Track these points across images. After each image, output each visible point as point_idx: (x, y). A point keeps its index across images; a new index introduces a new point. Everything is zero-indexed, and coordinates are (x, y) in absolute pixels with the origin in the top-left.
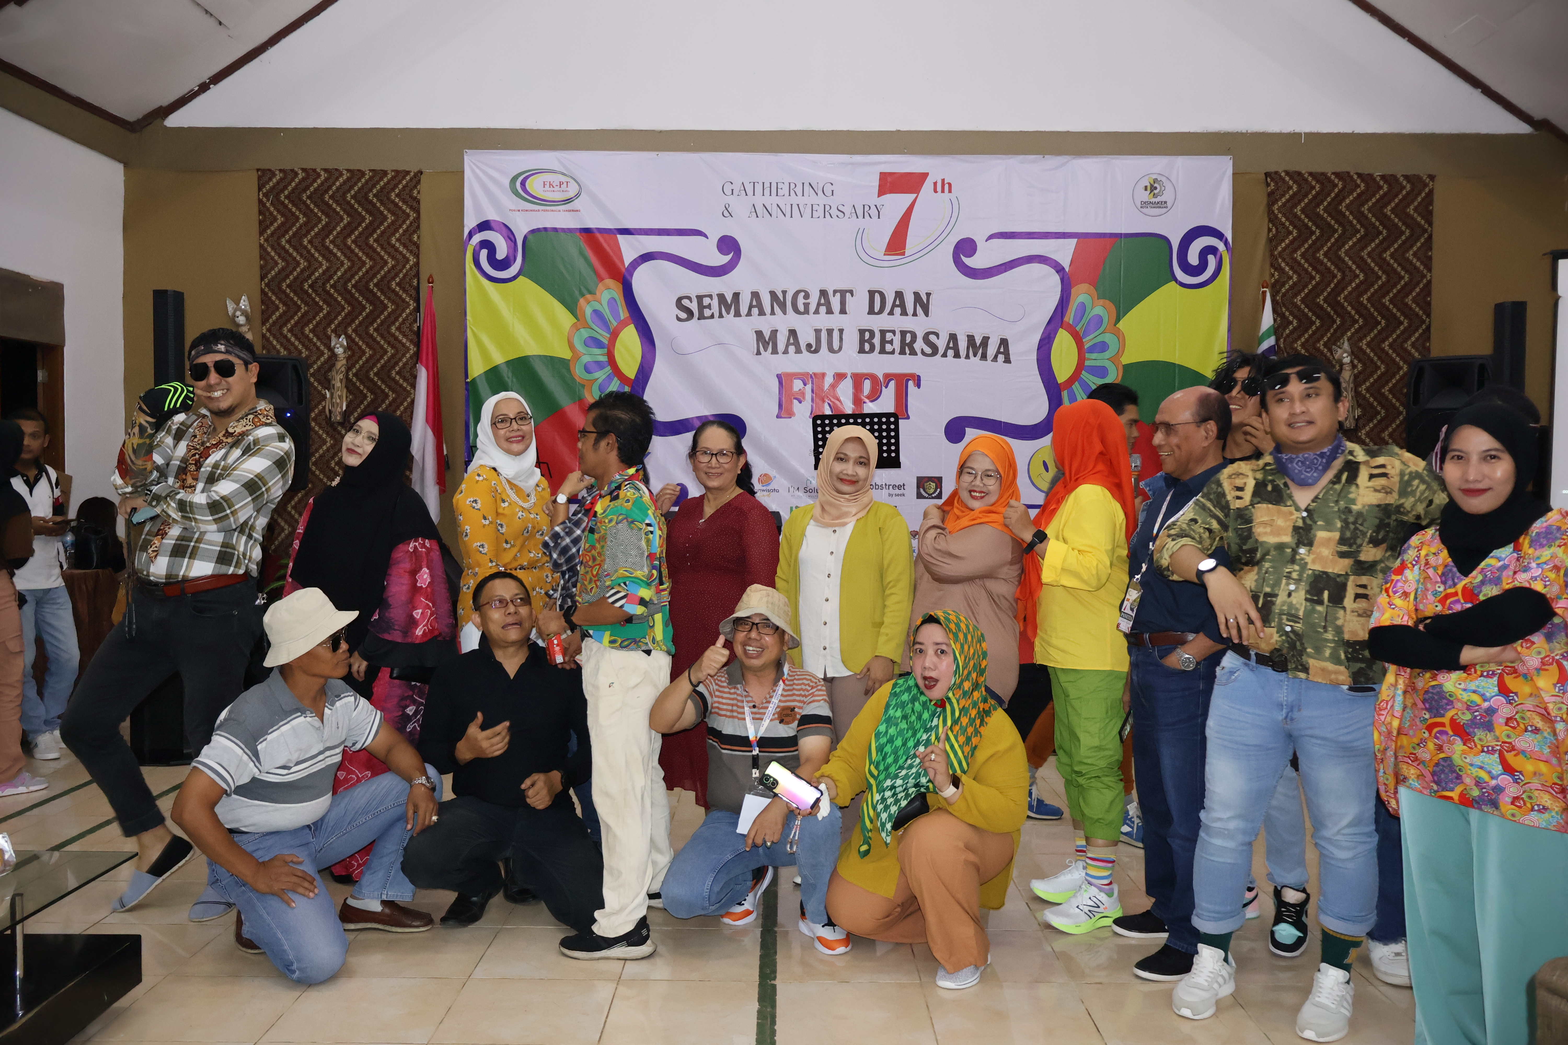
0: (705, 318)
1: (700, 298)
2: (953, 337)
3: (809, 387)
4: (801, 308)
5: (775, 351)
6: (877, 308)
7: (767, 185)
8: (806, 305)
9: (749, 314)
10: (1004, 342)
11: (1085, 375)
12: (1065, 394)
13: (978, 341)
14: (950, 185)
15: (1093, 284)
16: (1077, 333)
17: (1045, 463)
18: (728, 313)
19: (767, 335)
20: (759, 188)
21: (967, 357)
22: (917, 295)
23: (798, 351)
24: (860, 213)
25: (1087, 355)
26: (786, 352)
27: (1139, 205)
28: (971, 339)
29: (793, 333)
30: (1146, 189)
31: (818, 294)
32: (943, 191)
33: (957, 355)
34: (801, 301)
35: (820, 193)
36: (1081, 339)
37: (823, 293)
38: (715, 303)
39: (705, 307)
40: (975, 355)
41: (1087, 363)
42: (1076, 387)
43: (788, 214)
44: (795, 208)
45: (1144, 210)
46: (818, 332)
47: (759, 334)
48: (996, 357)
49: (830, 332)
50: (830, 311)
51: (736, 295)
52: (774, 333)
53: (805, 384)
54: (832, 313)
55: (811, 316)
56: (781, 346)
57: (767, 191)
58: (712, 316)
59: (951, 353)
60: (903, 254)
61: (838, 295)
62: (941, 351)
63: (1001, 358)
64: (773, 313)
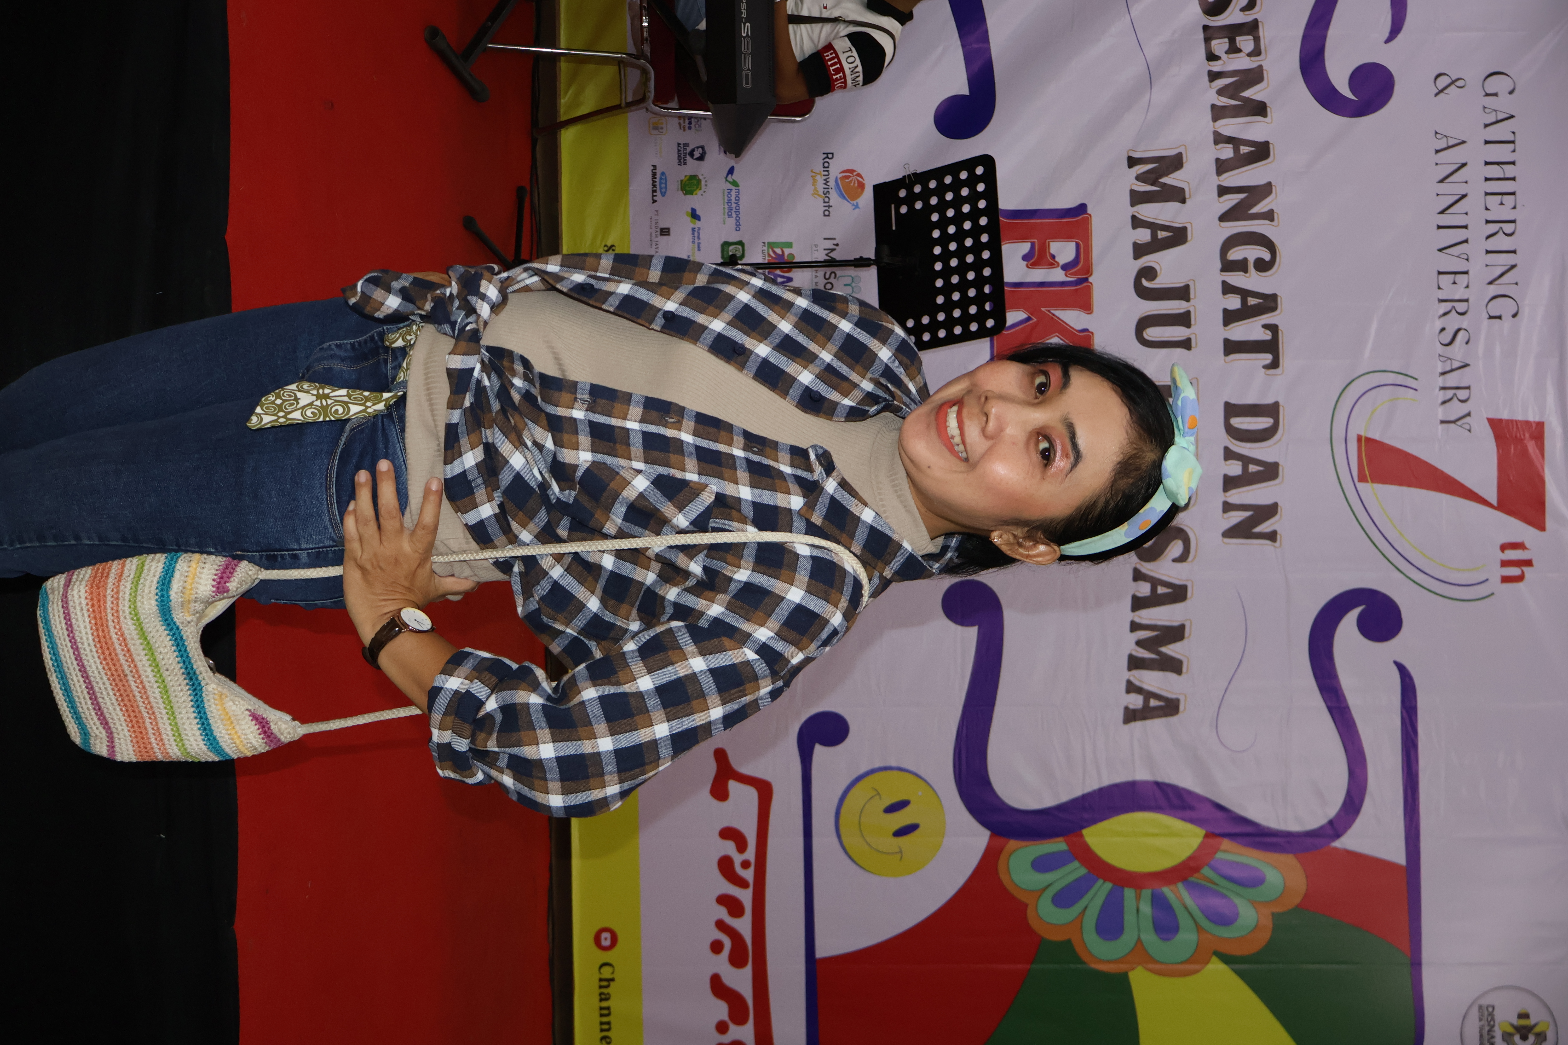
0: (1207, 40)
1: (1252, 28)
2: (1178, 594)
3: (1057, 275)
4: (1235, 254)
5: (1137, 198)
6: (1241, 423)
7: (1509, 171)
8: (1241, 266)
9: (1219, 139)
10: (1171, 707)
11: (1102, 889)
12: (1058, 845)
13: (1171, 650)
14: (1520, 578)
15: (1308, 903)
16: (1197, 869)
17: (902, 805)
18: (1221, 92)
19: (1171, 180)
20: (1501, 153)
21: (1135, 627)
22: (1271, 511)
23: (1139, 250)
24: (1452, 380)
25: (1147, 893)
26: (1137, 223)
27: (1485, 1002)
28: (1176, 633)
29: (1179, 236)
30: (1524, 1016)
31: (1268, 291)
32: (1505, 564)
33: (1138, 603)
34: (1252, 253)
35: (1493, 290)
36: (1184, 880)
37: (1269, 303)
38: (1241, 62)
39: (1232, 41)
40: (1139, 643)
41: (1129, 894)
42: (1075, 870)
43: (1445, 220)
44: (1460, 235)
45: (1475, 1012)
46: (1183, 293)
47: (1175, 163)
48: (1139, 690)
49: (1184, 319)
50: (1230, 317)
51: (1260, 109)
52: (1178, 195)
53: (1066, 267)
54: (1226, 323)
55: (1217, 277)
56: (1149, 211)
57: (1494, 171)
58: (1212, 57)
59: (1144, 589)
60: (1362, 478)
61: (1267, 336)
62: (1147, 568)
63: (1136, 701)
64: (1223, 191)
